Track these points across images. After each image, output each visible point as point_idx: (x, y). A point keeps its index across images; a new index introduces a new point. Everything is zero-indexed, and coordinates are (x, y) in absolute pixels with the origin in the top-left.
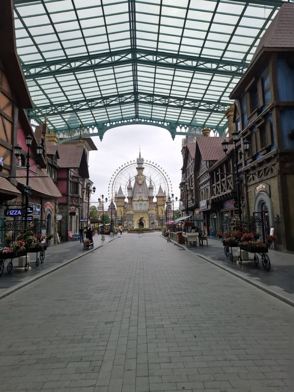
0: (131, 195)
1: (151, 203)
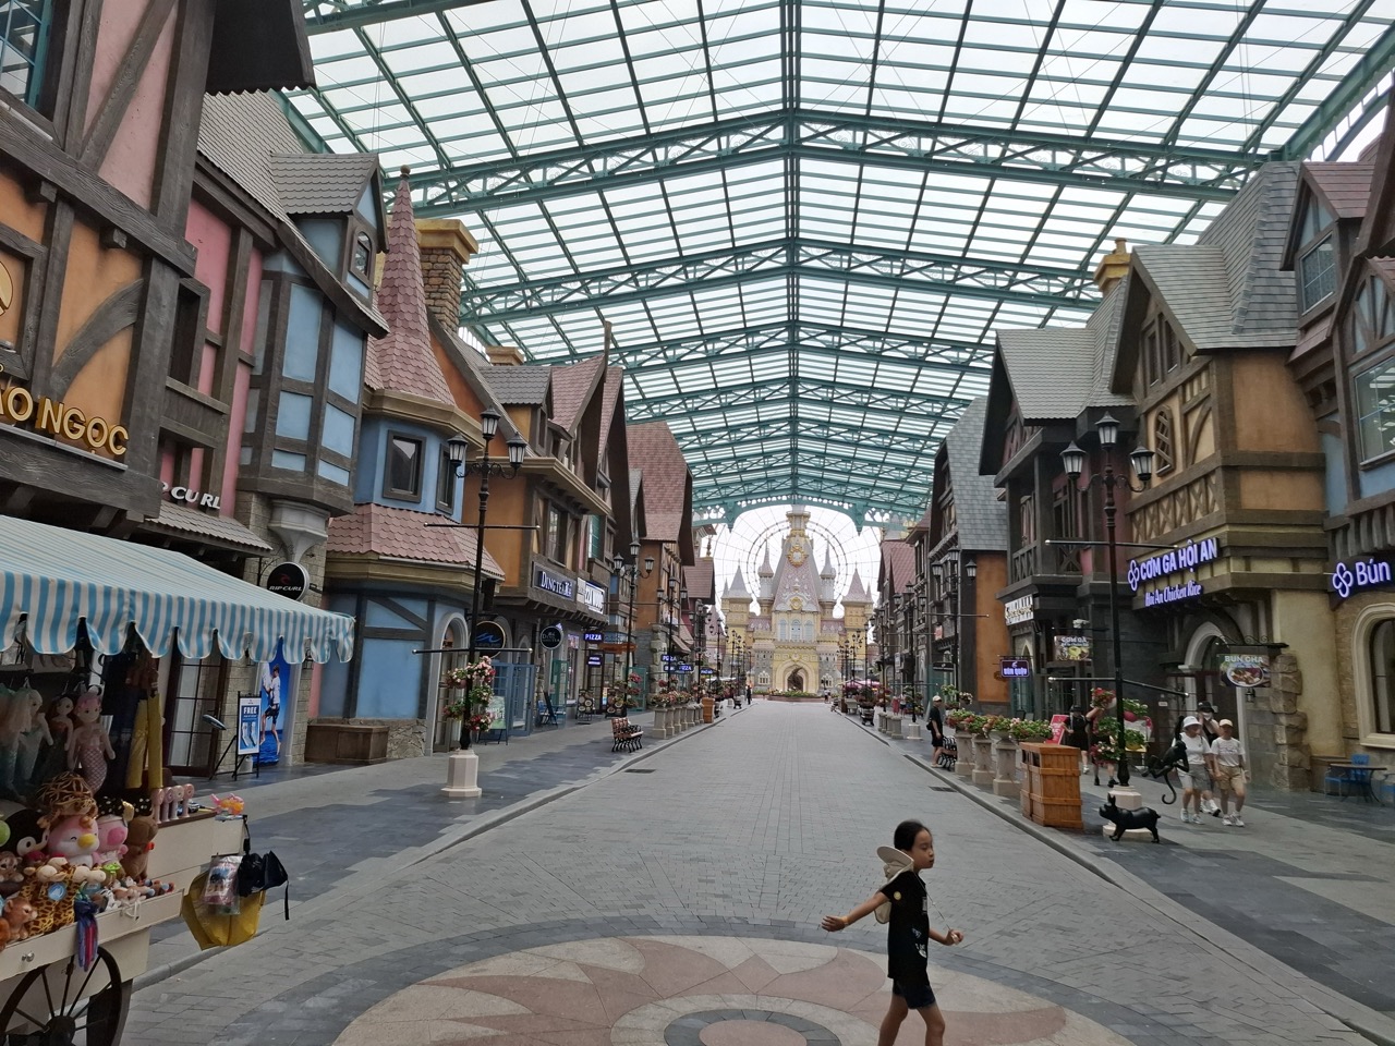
0: (767, 595)
1: (826, 621)
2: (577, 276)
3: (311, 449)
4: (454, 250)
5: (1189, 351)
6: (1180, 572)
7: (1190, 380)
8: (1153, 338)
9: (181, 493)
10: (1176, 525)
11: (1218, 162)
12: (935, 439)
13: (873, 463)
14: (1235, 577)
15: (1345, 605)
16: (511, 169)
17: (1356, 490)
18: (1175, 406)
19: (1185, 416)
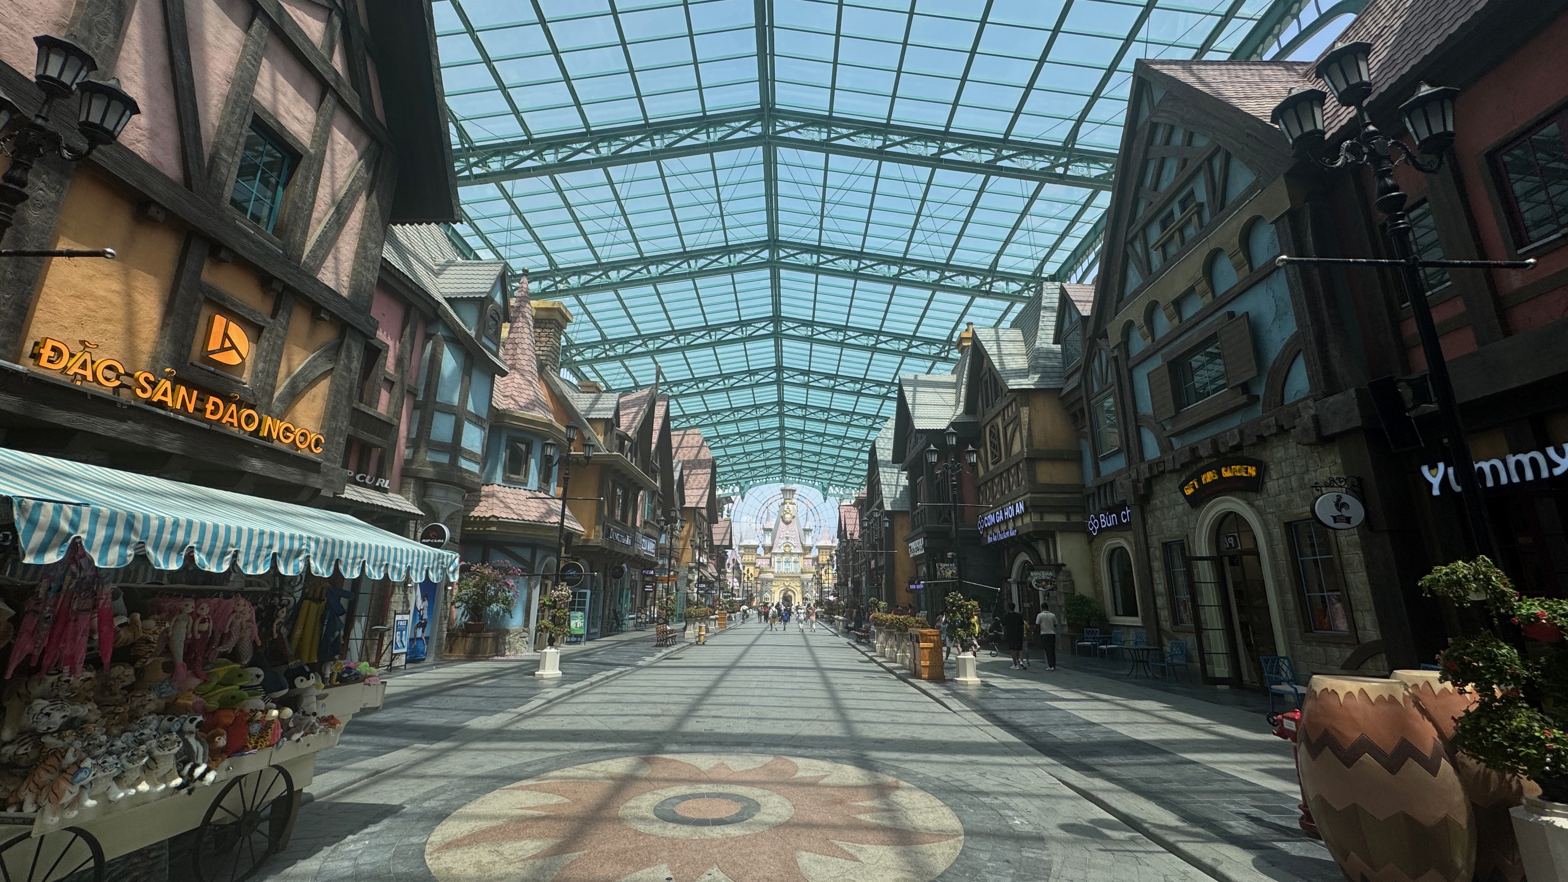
1: (807, 559)
2: (639, 336)
3: (455, 448)
4: (556, 321)
5: (1005, 391)
6: (1006, 521)
7: (1007, 407)
8: (986, 382)
9: (361, 478)
10: (1003, 493)
11: (1021, 281)
12: (869, 441)
13: (832, 457)
14: (1035, 524)
15: (1096, 540)
16: (597, 270)
17: (1098, 473)
18: (999, 421)
19: (1005, 429)
